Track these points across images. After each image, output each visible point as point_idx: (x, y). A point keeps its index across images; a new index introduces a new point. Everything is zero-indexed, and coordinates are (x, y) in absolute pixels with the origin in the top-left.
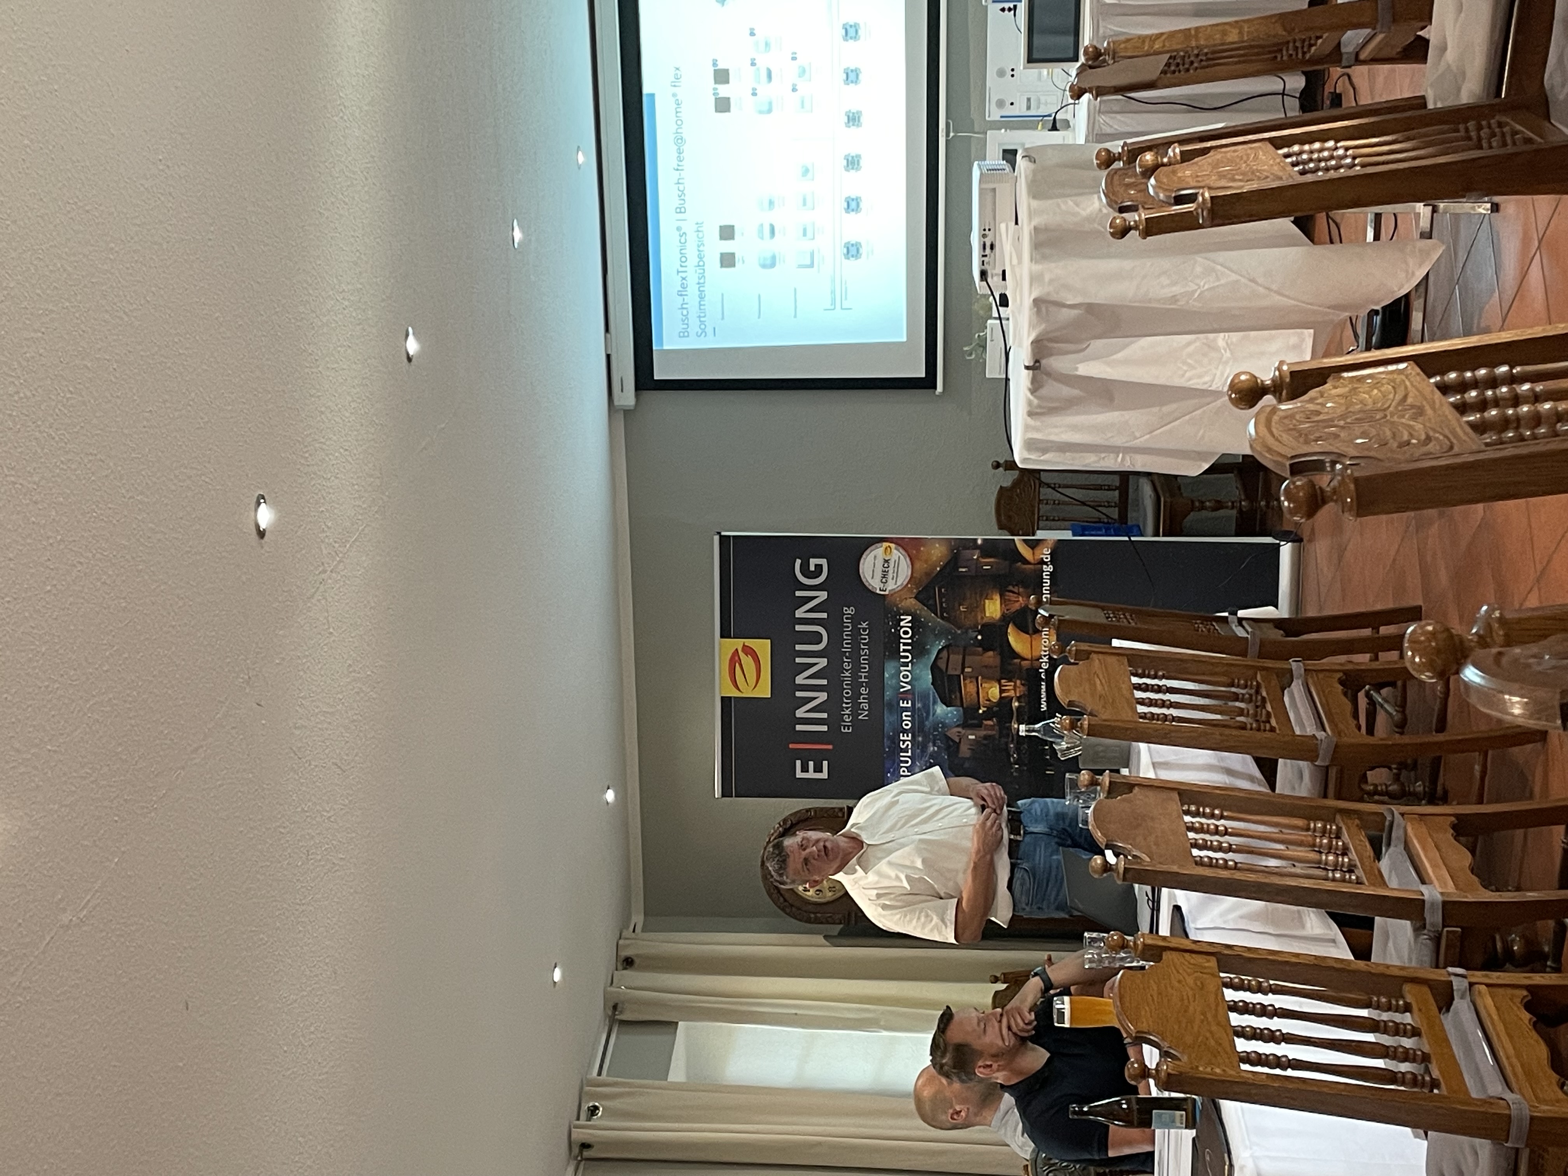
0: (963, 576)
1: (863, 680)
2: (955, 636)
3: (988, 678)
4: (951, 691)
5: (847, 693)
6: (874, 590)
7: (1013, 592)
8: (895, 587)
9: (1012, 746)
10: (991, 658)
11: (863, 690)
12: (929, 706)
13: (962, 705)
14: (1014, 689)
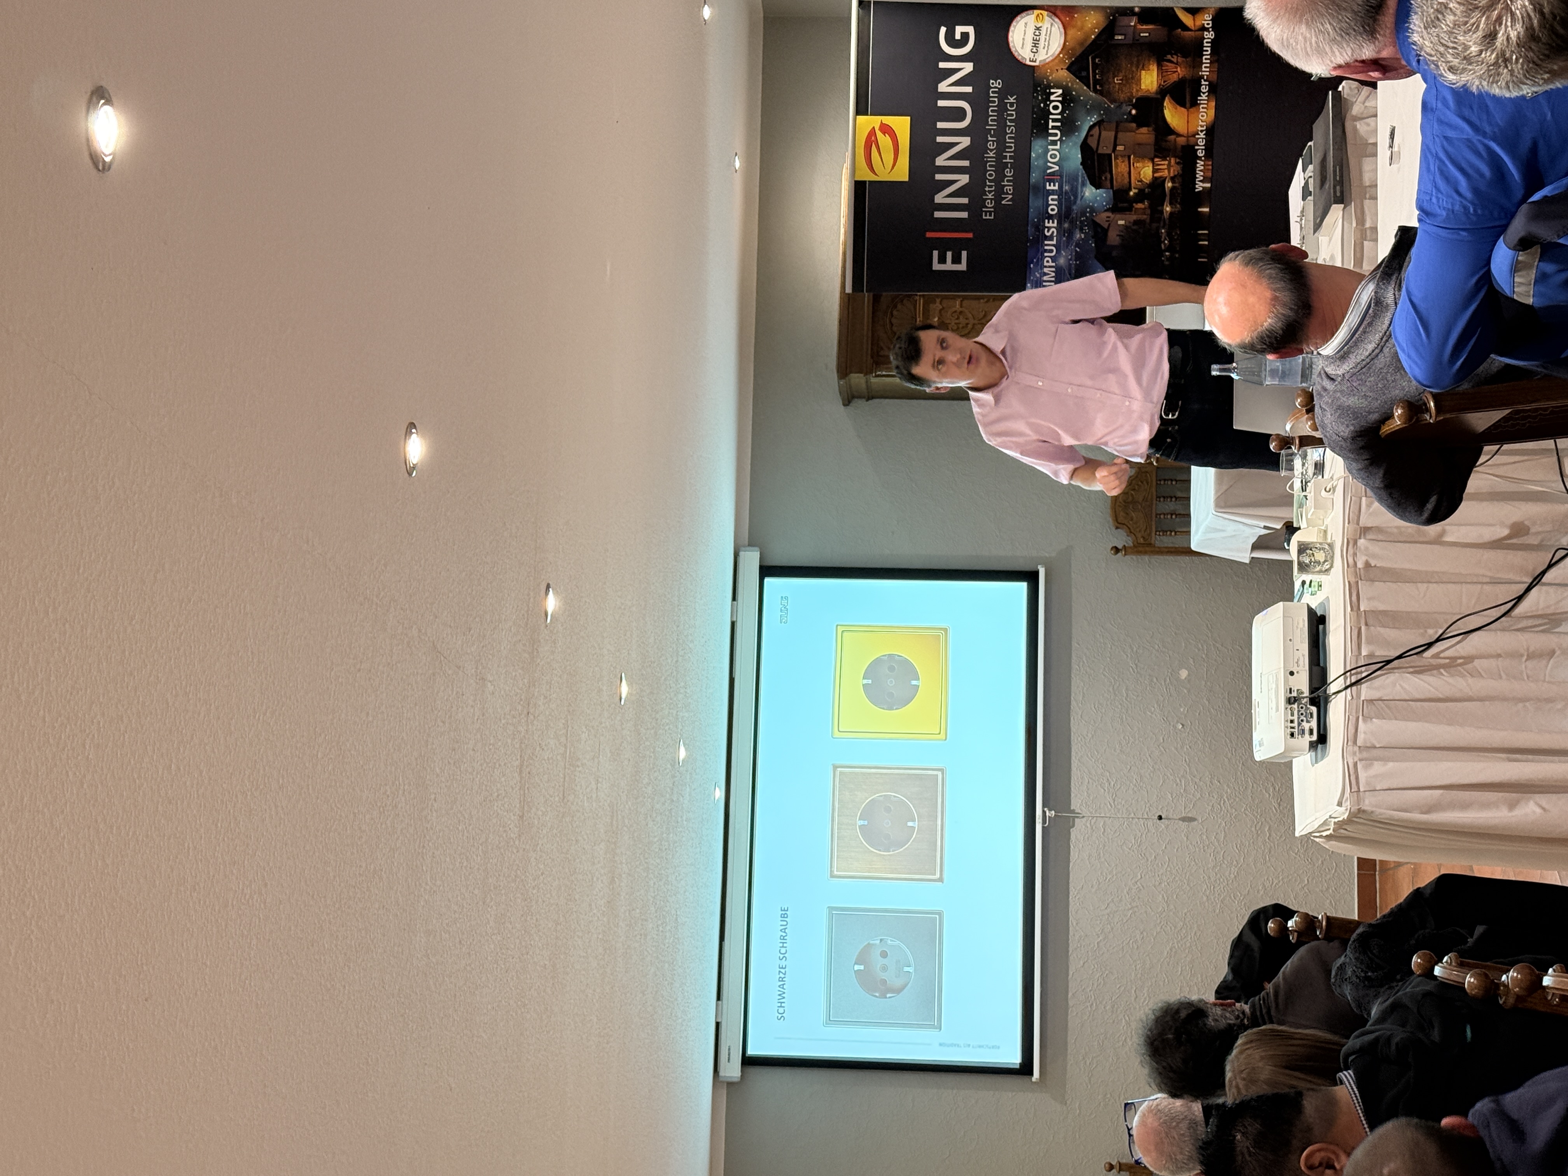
0: (1119, 45)
1: (1008, 160)
2: (1107, 110)
3: (1141, 157)
4: (1102, 172)
5: (991, 175)
6: (1024, 61)
7: (1172, 62)
8: (1047, 56)
9: (1163, 231)
10: (1145, 134)
11: (1009, 173)
12: (1077, 188)
13: (1112, 187)
14: (1168, 168)
